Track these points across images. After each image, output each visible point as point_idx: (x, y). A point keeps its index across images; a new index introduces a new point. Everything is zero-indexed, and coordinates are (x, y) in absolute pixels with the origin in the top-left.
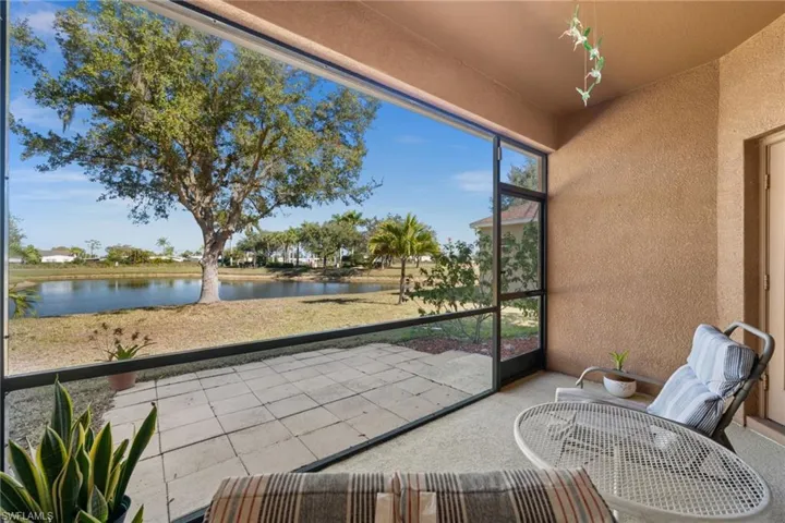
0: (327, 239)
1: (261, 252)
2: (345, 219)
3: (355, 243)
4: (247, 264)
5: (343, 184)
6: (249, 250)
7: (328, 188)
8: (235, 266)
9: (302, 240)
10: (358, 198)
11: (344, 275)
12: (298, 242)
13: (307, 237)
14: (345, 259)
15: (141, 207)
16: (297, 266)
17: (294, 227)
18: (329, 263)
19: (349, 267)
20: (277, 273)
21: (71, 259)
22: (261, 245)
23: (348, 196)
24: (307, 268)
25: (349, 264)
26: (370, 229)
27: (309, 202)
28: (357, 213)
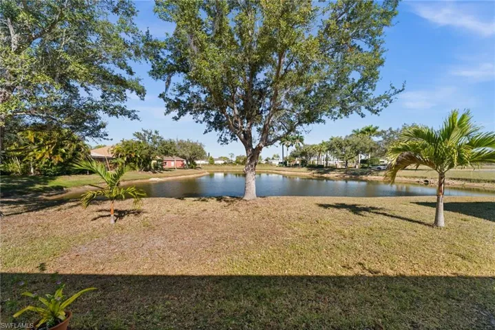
0: (348, 148)
1: (304, 158)
2: (363, 132)
3: (371, 150)
4: (296, 165)
5: (359, 98)
6: (297, 156)
7: (343, 103)
8: (289, 167)
9: (329, 149)
10: (375, 108)
11: (362, 174)
12: (327, 151)
13: (334, 146)
14: (363, 161)
15: (224, 135)
16: (327, 167)
17: (325, 141)
18: (350, 165)
19: (366, 168)
20: (313, 171)
21: (223, 162)
22: (303, 154)
23: (363, 108)
24: (333, 169)
25: (366, 165)
26: (385, 139)
27: (324, 118)
28: (374, 126)
